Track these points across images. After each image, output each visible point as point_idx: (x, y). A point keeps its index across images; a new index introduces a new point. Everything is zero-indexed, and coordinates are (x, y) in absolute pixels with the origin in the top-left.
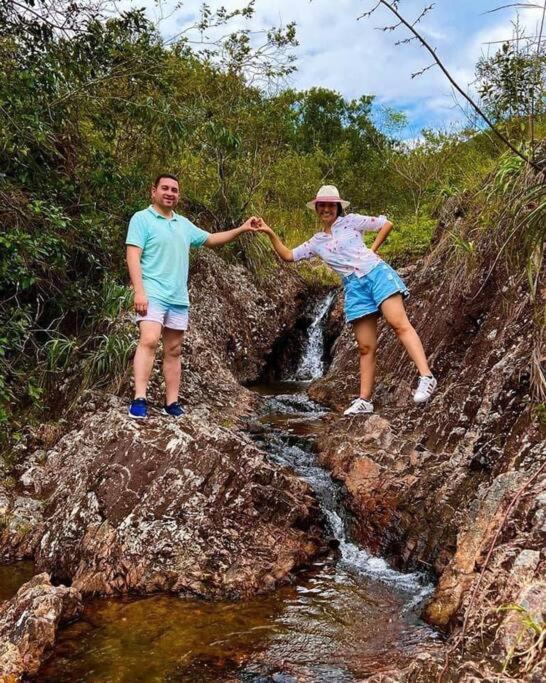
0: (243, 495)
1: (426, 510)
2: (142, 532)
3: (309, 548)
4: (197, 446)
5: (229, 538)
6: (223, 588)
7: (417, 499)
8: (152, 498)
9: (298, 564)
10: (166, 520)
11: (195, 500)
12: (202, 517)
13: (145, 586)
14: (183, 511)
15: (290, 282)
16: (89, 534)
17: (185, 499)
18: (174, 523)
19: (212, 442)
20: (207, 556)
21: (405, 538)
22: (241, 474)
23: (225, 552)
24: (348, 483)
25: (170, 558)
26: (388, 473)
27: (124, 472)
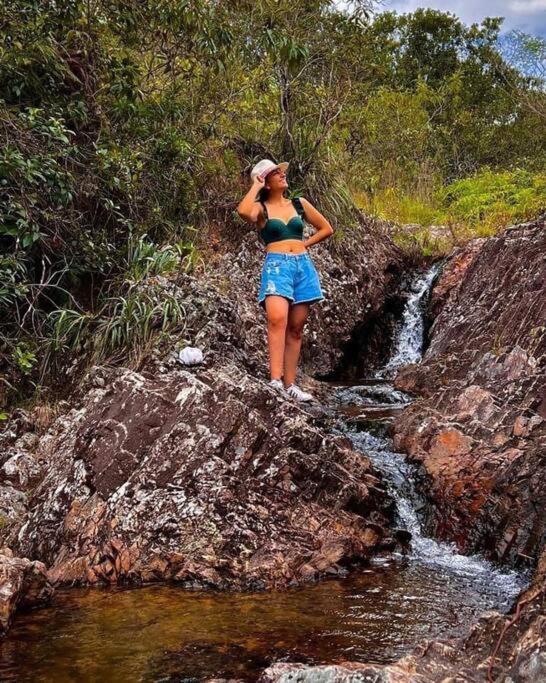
0: (277, 464)
1: (532, 491)
2: (138, 503)
3: (367, 538)
4: (216, 397)
5: (255, 516)
6: (244, 578)
7: (521, 478)
8: (154, 462)
9: (350, 555)
10: (171, 489)
11: (210, 466)
12: (219, 487)
13: (139, 573)
14: (195, 480)
15: (378, 249)
16: (73, 511)
17: (198, 463)
18: (182, 493)
19: (236, 393)
20: (224, 536)
21: (501, 527)
22: (274, 435)
23: (248, 532)
24: (428, 462)
25: (174, 537)
26: (483, 448)
27: (120, 430)
